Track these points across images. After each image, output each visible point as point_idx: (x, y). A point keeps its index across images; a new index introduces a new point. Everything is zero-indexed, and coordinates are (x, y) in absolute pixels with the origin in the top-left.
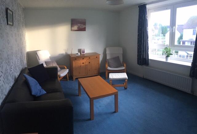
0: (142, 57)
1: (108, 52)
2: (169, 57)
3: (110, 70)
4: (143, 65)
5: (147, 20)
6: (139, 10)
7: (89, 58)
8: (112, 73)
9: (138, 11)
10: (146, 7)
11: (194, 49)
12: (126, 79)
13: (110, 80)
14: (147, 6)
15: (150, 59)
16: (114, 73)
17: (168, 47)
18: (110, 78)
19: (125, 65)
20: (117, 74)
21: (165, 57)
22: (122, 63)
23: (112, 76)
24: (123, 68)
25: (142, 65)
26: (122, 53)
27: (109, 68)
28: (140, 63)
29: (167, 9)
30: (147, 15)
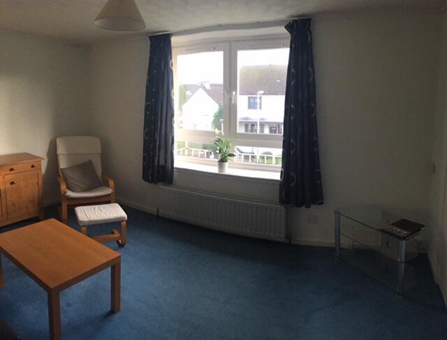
0: (156, 164)
1: (61, 150)
2: (226, 161)
3: (74, 199)
4: (158, 181)
5: (172, 71)
6: (151, 46)
7: (12, 170)
8: (82, 207)
9: (149, 48)
10: (170, 42)
11: (282, 142)
12: (123, 221)
13: (81, 225)
14: (174, 40)
15: (176, 168)
16: (89, 207)
17: (222, 139)
18: (82, 222)
19: (111, 183)
20: (96, 207)
21: (217, 163)
22: (100, 178)
23: (86, 214)
24: (109, 191)
25: (156, 184)
26: (101, 152)
27: (70, 194)
28: (150, 178)
29: (215, 49)
30: (173, 60)
